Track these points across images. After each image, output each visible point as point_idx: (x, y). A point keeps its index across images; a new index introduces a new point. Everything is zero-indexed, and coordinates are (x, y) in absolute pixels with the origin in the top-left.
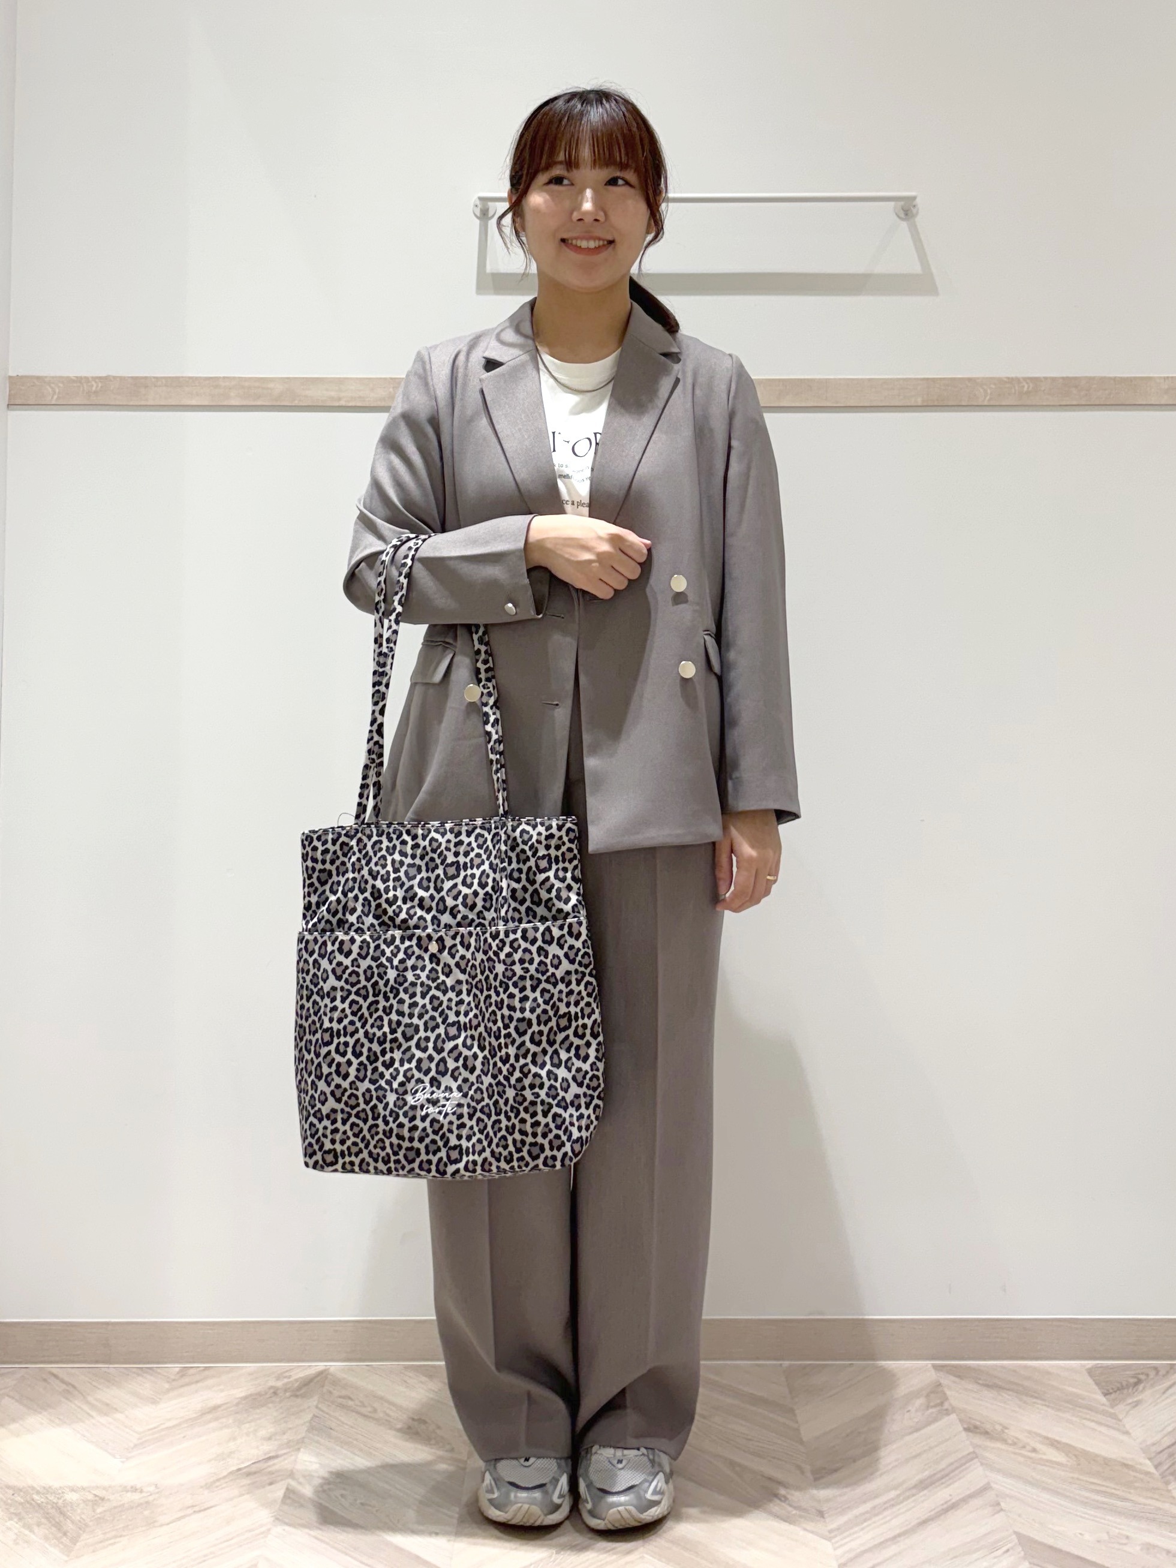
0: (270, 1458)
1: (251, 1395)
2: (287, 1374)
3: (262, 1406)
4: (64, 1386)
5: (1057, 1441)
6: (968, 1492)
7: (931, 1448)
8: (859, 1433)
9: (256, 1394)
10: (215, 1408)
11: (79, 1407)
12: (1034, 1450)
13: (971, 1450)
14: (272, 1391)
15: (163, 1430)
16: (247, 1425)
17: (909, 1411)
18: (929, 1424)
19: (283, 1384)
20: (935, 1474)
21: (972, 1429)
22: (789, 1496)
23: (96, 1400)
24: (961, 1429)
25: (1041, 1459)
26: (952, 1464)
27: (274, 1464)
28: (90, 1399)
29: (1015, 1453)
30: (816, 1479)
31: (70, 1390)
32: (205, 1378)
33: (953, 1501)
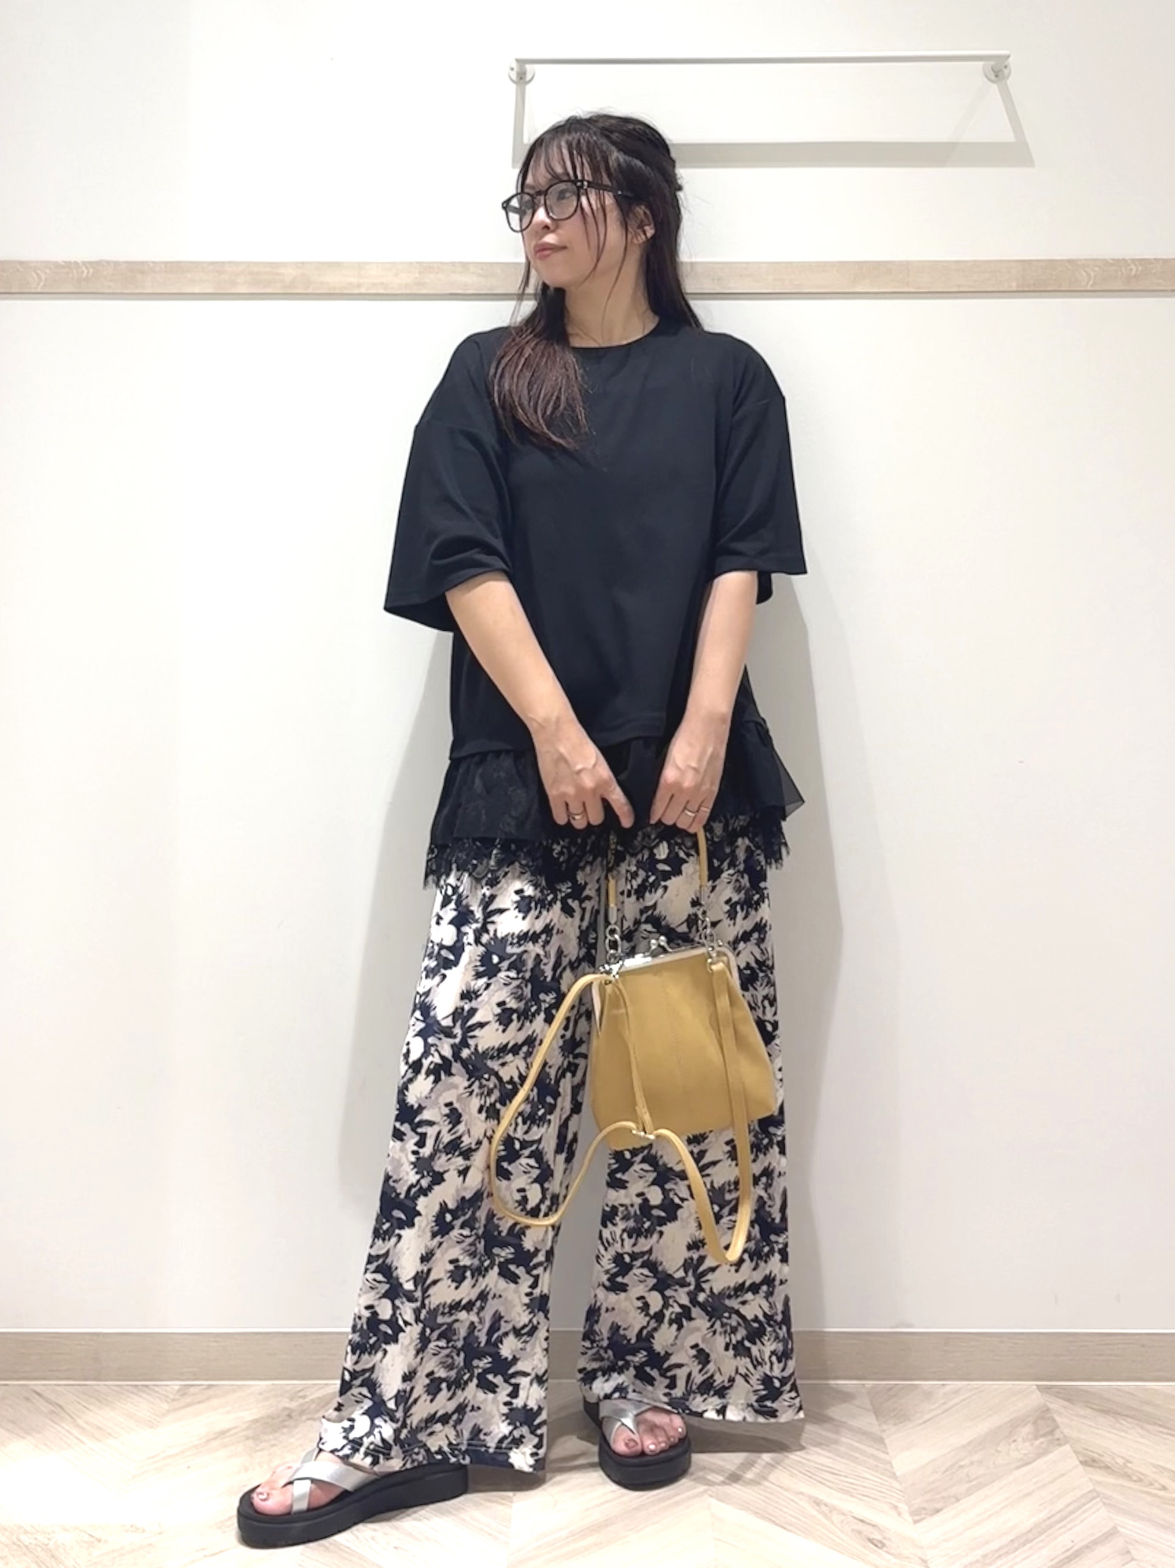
1: (261, 1418)
2: (302, 1394)
3: (275, 1431)
4: (53, 1408)
6: (1092, 1538)
7: (1044, 1486)
8: (961, 1467)
9: (269, 1417)
10: (223, 1433)
11: (68, 1431)
12: (1164, 1488)
13: (1091, 1487)
14: (286, 1413)
15: (164, 1458)
16: (259, 1453)
17: (1015, 1441)
18: (1040, 1456)
19: (300, 1406)
20: (1052, 1516)
21: (1090, 1462)
22: (884, 1541)
23: (87, 1423)
24: (1078, 1463)
26: (1069, 1504)
28: (80, 1422)
29: (1140, 1491)
30: (916, 1522)
31: (58, 1411)
32: (208, 1399)
33: (1076, 1548)
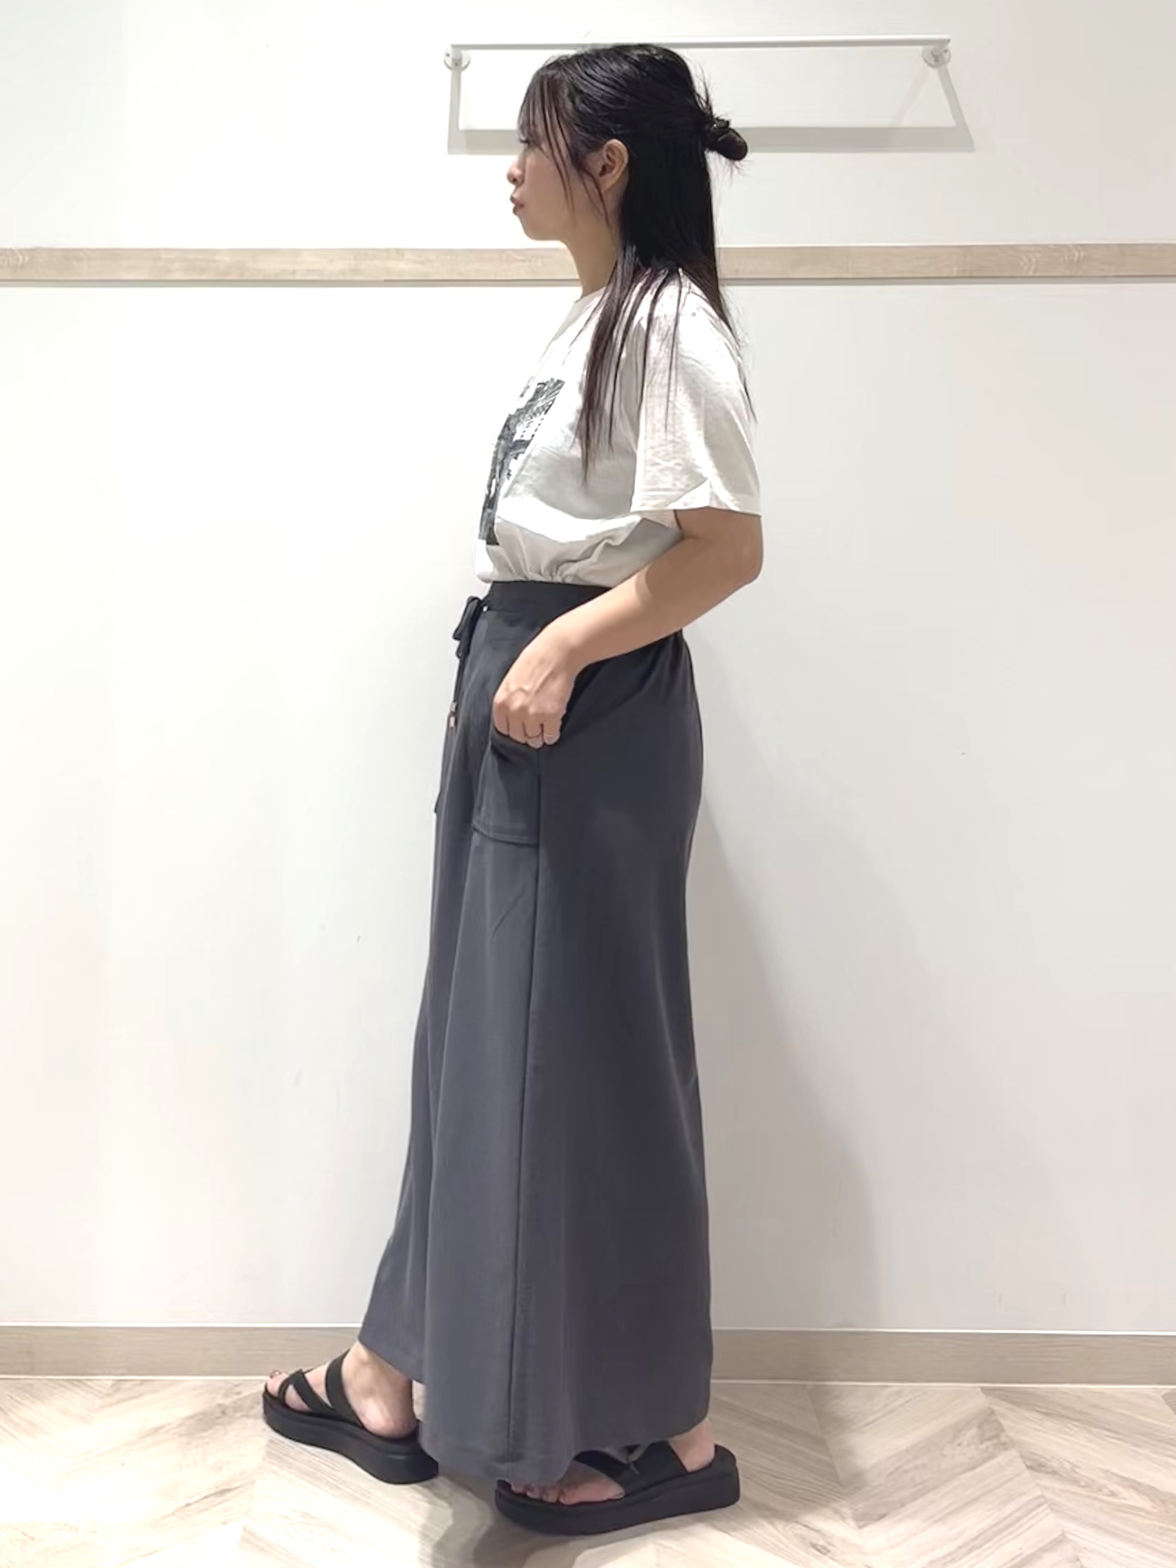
0: (223, 1492)
1: (195, 1415)
2: (238, 1389)
3: (210, 1428)
5: (1139, 1484)
6: (1040, 1545)
7: (989, 1492)
9: (204, 1414)
10: (156, 1430)
12: (1113, 1494)
13: (1039, 1493)
14: (220, 1410)
15: (96, 1456)
16: (194, 1451)
17: (959, 1445)
18: (985, 1460)
19: (235, 1402)
20: (999, 1522)
21: (1037, 1466)
22: (828, 1547)
23: (20, 1418)
24: (1024, 1466)
25: (1124, 1506)
26: (1017, 1510)
27: (225, 1501)
28: (13, 1417)
29: (1088, 1497)
30: (860, 1527)
32: (142, 1394)
33: (1025, 1555)
